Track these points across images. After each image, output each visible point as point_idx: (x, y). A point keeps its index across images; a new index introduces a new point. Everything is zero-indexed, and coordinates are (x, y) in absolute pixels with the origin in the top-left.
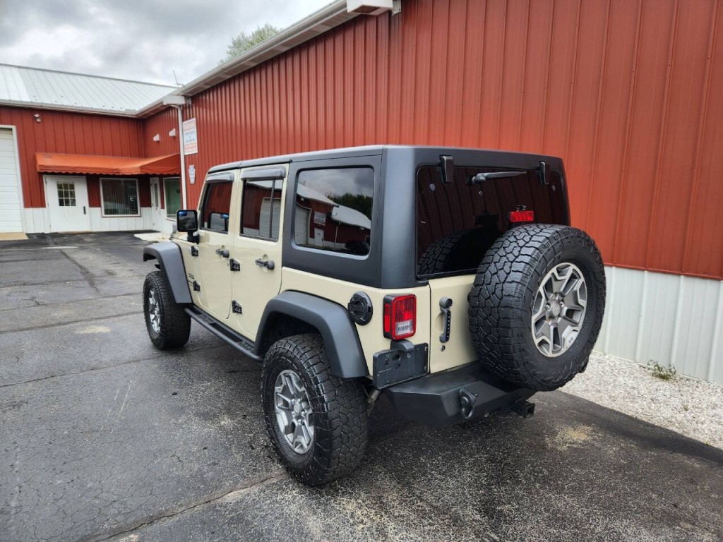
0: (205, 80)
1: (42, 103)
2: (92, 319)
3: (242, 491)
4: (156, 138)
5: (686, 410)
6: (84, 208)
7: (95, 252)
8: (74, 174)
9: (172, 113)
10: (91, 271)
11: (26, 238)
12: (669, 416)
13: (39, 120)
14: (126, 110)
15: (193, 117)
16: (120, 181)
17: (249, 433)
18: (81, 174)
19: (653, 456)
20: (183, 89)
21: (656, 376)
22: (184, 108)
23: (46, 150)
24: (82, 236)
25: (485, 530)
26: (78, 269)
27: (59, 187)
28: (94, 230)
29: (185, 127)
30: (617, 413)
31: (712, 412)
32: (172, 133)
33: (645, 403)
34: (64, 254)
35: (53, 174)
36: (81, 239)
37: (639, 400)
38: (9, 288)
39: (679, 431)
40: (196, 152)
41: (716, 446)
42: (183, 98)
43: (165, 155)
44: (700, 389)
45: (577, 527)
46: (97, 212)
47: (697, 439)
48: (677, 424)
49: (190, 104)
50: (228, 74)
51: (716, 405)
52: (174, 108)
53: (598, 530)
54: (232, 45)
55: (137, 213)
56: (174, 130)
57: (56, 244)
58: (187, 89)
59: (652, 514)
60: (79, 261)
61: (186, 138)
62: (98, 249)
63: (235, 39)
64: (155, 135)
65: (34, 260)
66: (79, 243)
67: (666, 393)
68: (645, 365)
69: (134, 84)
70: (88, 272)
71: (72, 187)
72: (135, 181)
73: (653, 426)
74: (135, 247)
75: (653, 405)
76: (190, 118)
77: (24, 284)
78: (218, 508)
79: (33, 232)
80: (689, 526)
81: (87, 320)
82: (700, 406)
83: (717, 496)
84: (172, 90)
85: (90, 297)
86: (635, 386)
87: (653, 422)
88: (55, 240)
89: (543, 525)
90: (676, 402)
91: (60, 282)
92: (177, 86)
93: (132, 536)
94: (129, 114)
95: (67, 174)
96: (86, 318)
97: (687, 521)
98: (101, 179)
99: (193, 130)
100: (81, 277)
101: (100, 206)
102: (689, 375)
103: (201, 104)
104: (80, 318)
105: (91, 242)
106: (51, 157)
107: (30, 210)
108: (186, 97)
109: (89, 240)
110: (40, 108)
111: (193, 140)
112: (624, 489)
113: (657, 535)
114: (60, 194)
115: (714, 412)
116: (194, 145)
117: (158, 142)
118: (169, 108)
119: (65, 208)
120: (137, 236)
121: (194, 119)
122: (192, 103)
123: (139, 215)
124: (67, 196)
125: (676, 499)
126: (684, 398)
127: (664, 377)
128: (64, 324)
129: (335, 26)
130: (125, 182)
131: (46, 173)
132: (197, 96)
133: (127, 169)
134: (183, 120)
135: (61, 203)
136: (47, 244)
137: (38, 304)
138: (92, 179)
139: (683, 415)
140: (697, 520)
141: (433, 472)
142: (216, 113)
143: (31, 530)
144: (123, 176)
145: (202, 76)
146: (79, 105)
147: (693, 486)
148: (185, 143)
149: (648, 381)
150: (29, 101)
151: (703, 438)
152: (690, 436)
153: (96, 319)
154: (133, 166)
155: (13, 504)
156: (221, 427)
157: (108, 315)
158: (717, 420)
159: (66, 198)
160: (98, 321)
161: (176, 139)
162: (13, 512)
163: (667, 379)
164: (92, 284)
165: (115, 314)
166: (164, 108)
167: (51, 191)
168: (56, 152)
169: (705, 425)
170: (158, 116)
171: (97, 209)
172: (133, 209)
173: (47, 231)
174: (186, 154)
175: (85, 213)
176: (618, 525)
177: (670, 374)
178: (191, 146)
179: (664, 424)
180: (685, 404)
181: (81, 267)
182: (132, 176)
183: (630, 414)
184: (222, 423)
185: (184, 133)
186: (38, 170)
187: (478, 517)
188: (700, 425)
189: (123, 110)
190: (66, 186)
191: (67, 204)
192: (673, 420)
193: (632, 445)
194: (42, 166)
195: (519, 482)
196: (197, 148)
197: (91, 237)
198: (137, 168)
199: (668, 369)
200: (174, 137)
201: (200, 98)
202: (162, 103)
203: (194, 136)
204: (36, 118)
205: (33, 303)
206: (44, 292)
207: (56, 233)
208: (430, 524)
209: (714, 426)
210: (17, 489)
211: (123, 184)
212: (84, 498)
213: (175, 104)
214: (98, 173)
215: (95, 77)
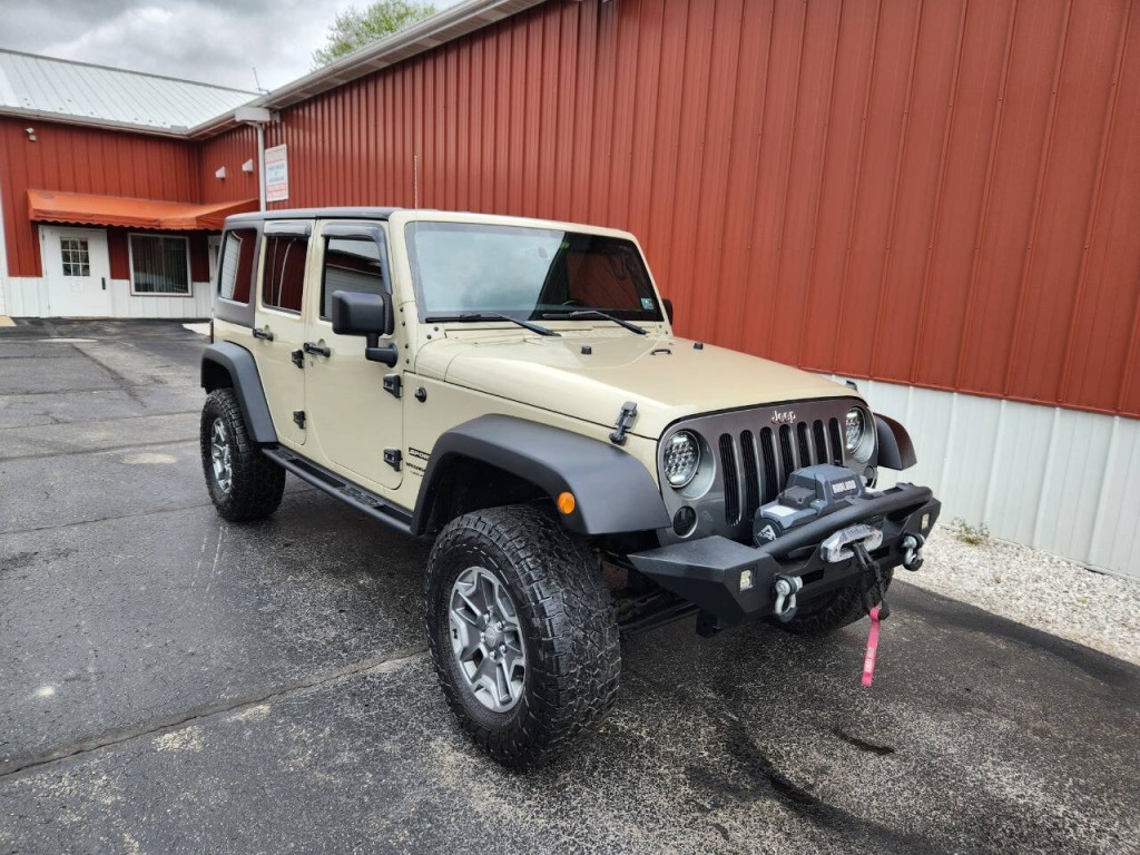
0: (304, 86)
1: (39, 111)
2: (145, 445)
3: (400, 661)
4: (220, 173)
5: (998, 582)
6: (103, 280)
7: (127, 349)
8: (89, 226)
9: (247, 135)
10: (127, 376)
11: (13, 324)
12: (974, 589)
13: (33, 138)
14: (172, 126)
15: (282, 143)
16: (157, 239)
17: (400, 594)
18: (99, 226)
19: (946, 634)
20: (269, 97)
21: (962, 541)
22: (268, 128)
23: (44, 186)
24: (101, 325)
25: (720, 709)
26: (106, 373)
27: (64, 244)
28: (118, 316)
29: (267, 157)
30: (904, 583)
31: (1032, 586)
32: (247, 166)
33: (943, 573)
34: (78, 350)
35: (55, 224)
36: (100, 329)
37: (936, 569)
38: (7, 398)
39: (985, 608)
40: (286, 197)
41: (1032, 626)
42: (267, 112)
43: (234, 200)
44: (1021, 557)
45: (838, 708)
46: (124, 286)
47: (1008, 617)
48: (983, 600)
49: (278, 121)
50: (341, 77)
51: (1040, 577)
52: (252, 127)
53: (866, 711)
54: (335, 26)
55: (186, 290)
56: (251, 161)
57: (61, 335)
58: (274, 99)
59: (937, 698)
60: (104, 362)
61: (270, 175)
62: (131, 345)
63: (341, 16)
64: (218, 168)
65: (33, 357)
66: (99, 334)
67: (973, 561)
68: (948, 526)
69: (181, 84)
70: (122, 378)
71: (85, 245)
72: (184, 241)
73: (951, 600)
74: (188, 344)
75: (954, 575)
76: (277, 145)
77: (28, 393)
78: (369, 678)
79: (22, 316)
80: (983, 712)
81: (139, 446)
82: (1017, 578)
83: (1024, 681)
84: (250, 98)
85: (135, 414)
86: (932, 551)
87: (951, 596)
88: (59, 328)
89: (795, 705)
90: (986, 573)
91: (83, 391)
92: (257, 91)
93: (261, 707)
94: (176, 133)
95: (78, 225)
96: (134, 442)
97: (982, 707)
98: (130, 234)
99: (279, 163)
100: (113, 385)
101: (128, 277)
102: (1008, 540)
103: (295, 121)
104: (126, 443)
105: (116, 334)
106: (52, 197)
107: (18, 280)
108: (272, 110)
109: (113, 330)
110: (35, 118)
111: (282, 179)
112: (902, 669)
113: (941, 720)
114: (66, 257)
115: (1036, 585)
116: (283, 187)
117: (223, 179)
118: (244, 126)
119: (72, 279)
120: (187, 326)
121: (284, 146)
122: (282, 120)
123: (190, 294)
124: (76, 259)
125: (970, 683)
126: (997, 568)
127: (971, 542)
128: (104, 450)
129: (514, 12)
130: (167, 240)
131: (45, 223)
132: (289, 109)
133: (173, 220)
134: (266, 147)
135: (67, 271)
136: (47, 335)
137: (57, 421)
138: (117, 236)
139: (992, 588)
140: (995, 706)
141: (652, 645)
142: (320, 137)
143: (124, 699)
144: (168, 232)
145: (300, 79)
146: (96, 116)
147: (995, 670)
148: (268, 183)
149: (950, 546)
150: (18, 106)
151: (1016, 617)
152: (998, 614)
153: (151, 444)
154: (184, 217)
155: (91, 669)
156: (360, 587)
157: (167, 439)
158: (1039, 595)
159: (75, 263)
160: (155, 448)
161: (253, 176)
162: (93, 678)
163: (977, 544)
164: (133, 395)
165: (178, 439)
166: (233, 126)
167: (51, 250)
168: (60, 189)
169: (1022, 601)
170: (225, 137)
171: (124, 283)
172: (179, 285)
173: (44, 315)
174: (268, 200)
175: (104, 288)
176: (892, 709)
177: (982, 537)
178: (278, 188)
179: (965, 599)
180: (998, 575)
181: (109, 370)
182: (182, 232)
183: (922, 586)
184: (361, 582)
185: (268, 166)
186: (32, 217)
187: (711, 695)
188: (1014, 601)
189: (168, 126)
190: (75, 245)
191: (76, 273)
192: (979, 594)
193: (920, 622)
194: (38, 210)
195: (765, 659)
196: (287, 192)
197: (116, 326)
198: (191, 219)
199: (978, 529)
200: (250, 173)
201: (295, 112)
202: (234, 117)
203: (283, 173)
204: (28, 134)
205: (49, 420)
206: (62, 405)
207: (59, 318)
208: (650, 701)
209: (1033, 602)
210: (91, 652)
211: (161, 244)
212: (184, 665)
213: (255, 121)
214: (127, 226)
215: (119, 70)
